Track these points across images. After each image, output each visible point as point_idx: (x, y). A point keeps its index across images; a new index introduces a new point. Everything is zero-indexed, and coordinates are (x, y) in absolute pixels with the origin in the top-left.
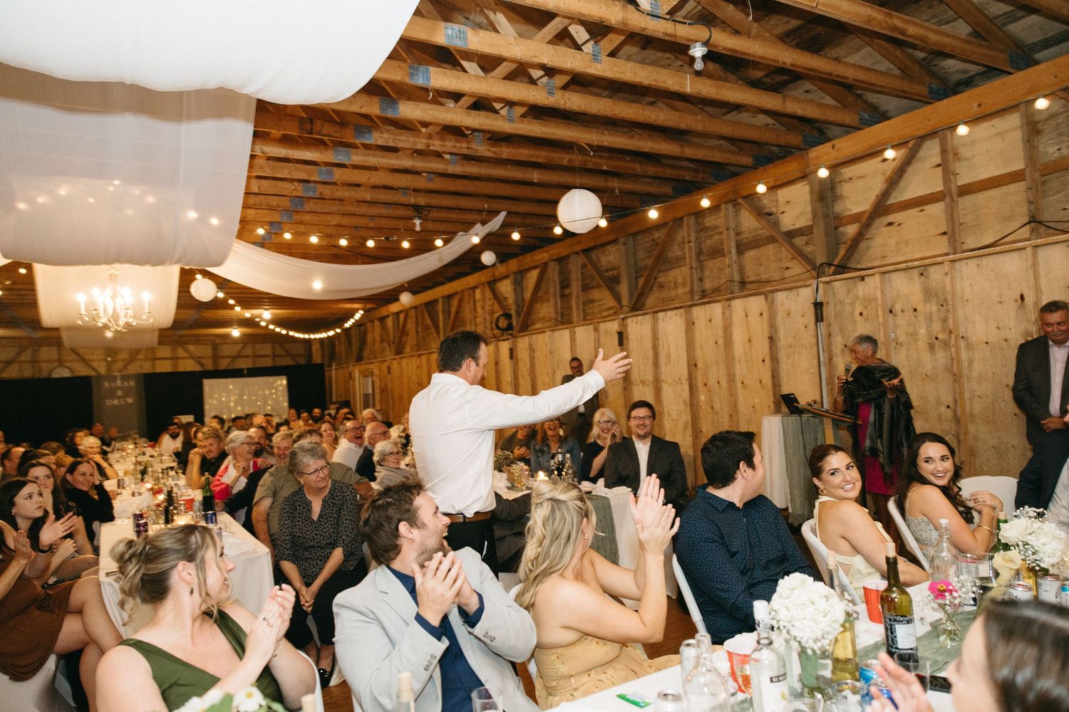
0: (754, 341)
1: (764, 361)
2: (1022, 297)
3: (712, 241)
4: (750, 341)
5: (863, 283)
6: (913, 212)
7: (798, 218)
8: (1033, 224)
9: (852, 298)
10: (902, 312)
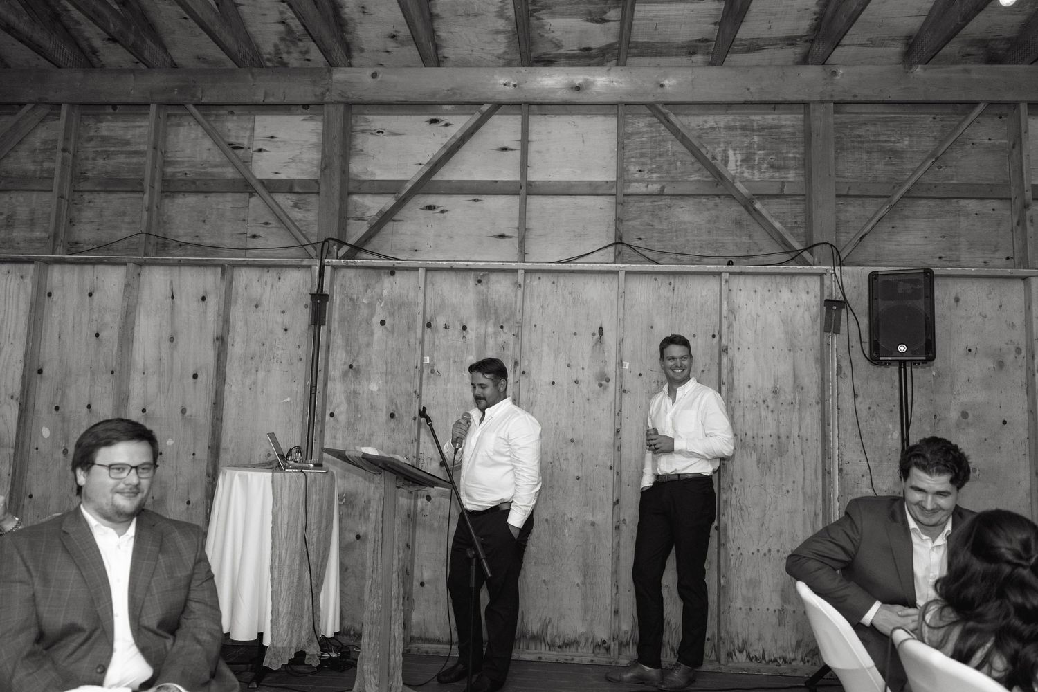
0: (181, 341)
1: (195, 376)
2: (601, 330)
3: (111, 162)
4: (172, 339)
5: (391, 278)
6: (463, 200)
7: (286, 164)
8: (619, 246)
9: (372, 297)
10: (446, 328)
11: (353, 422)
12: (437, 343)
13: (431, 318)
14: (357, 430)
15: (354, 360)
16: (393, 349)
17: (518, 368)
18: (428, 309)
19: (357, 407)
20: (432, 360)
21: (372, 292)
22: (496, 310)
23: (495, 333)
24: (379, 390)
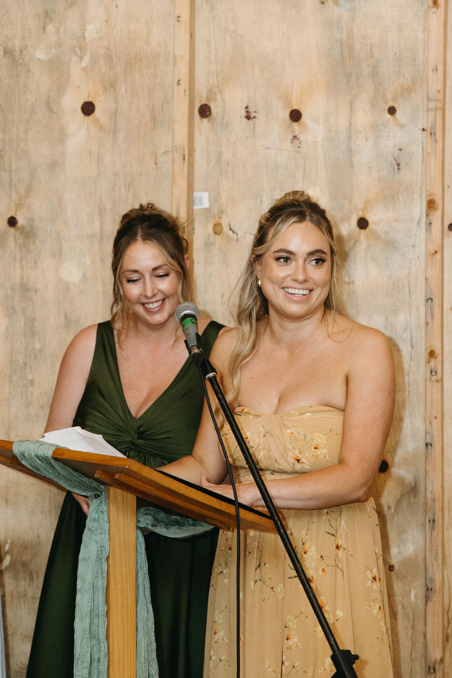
9: (59, 44)
10: (248, 118)
11: (21, 361)
12: (226, 156)
13: (211, 93)
14: (32, 382)
15: (19, 206)
16: (116, 174)
17: (436, 217)
18: (200, 70)
19: (31, 323)
20: (215, 199)
21: (57, 31)
22: (375, 67)
23: (374, 127)
24: (84, 278)
